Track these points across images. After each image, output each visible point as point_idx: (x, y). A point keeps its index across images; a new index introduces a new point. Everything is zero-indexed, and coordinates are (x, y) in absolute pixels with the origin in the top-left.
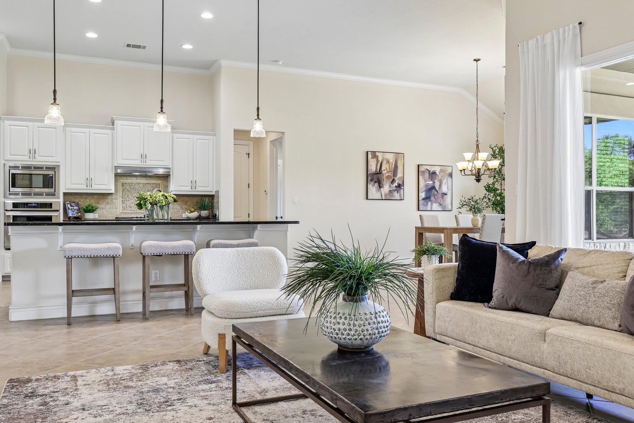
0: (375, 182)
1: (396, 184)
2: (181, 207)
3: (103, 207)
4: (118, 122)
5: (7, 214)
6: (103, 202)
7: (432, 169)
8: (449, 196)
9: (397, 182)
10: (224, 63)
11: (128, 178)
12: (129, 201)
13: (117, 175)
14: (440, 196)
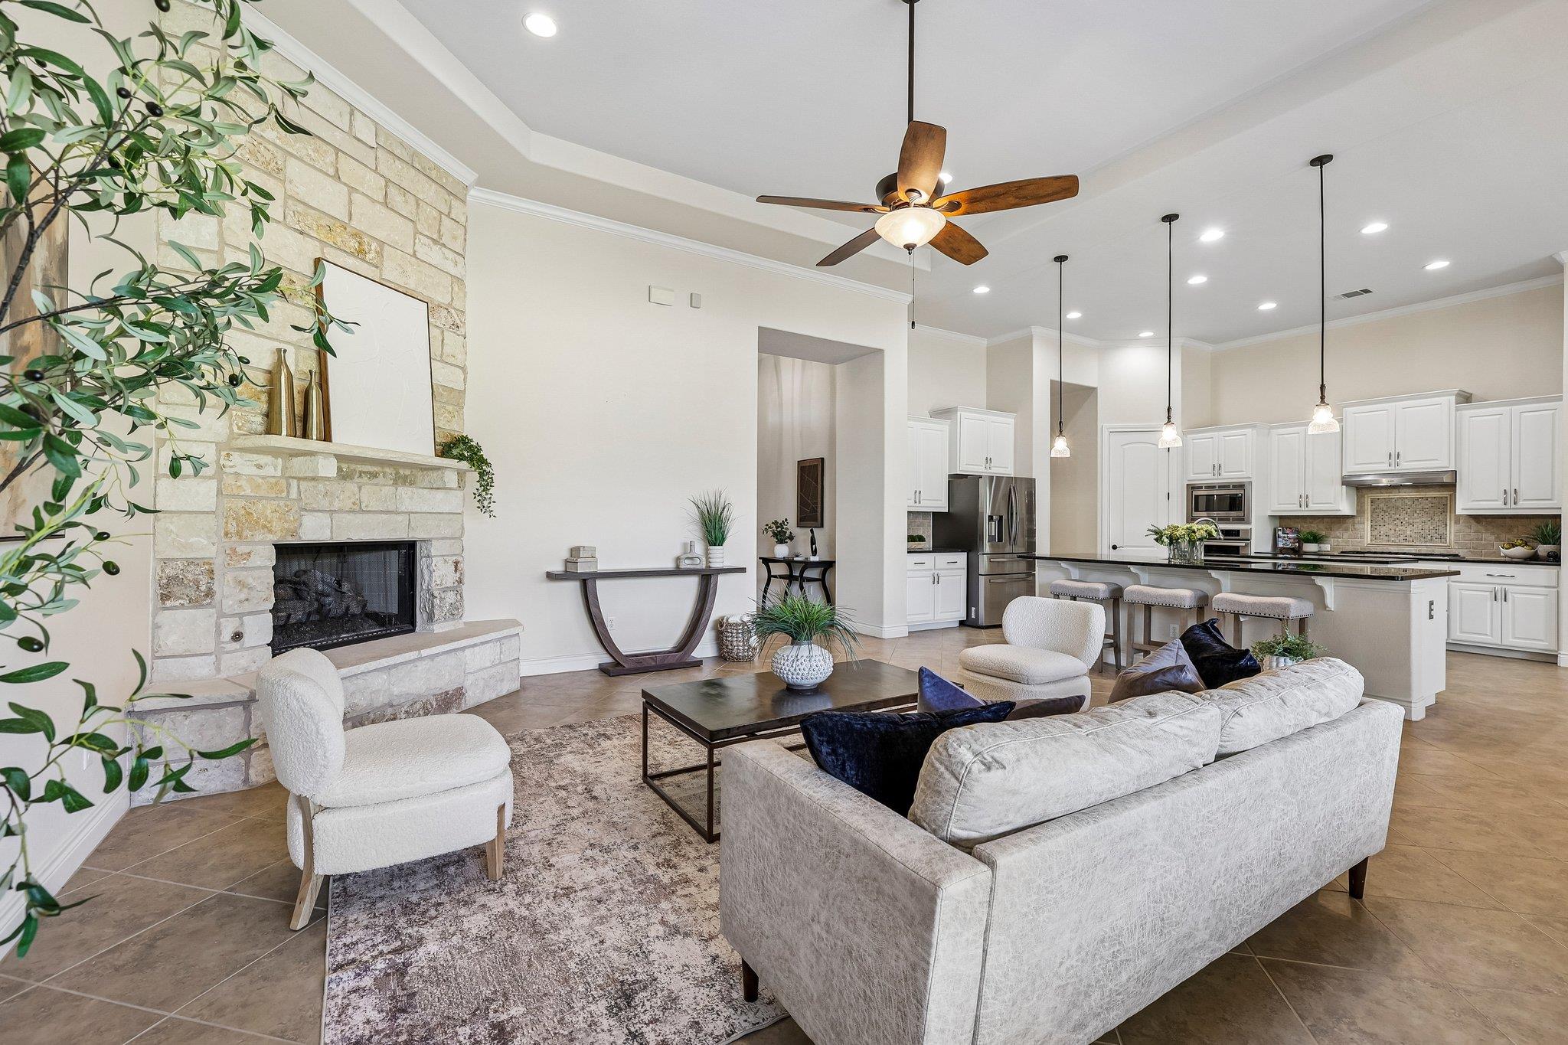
2: (1498, 538)
3: (1338, 535)
4: (1349, 409)
6: (1340, 527)
11: (1383, 491)
12: (1384, 525)
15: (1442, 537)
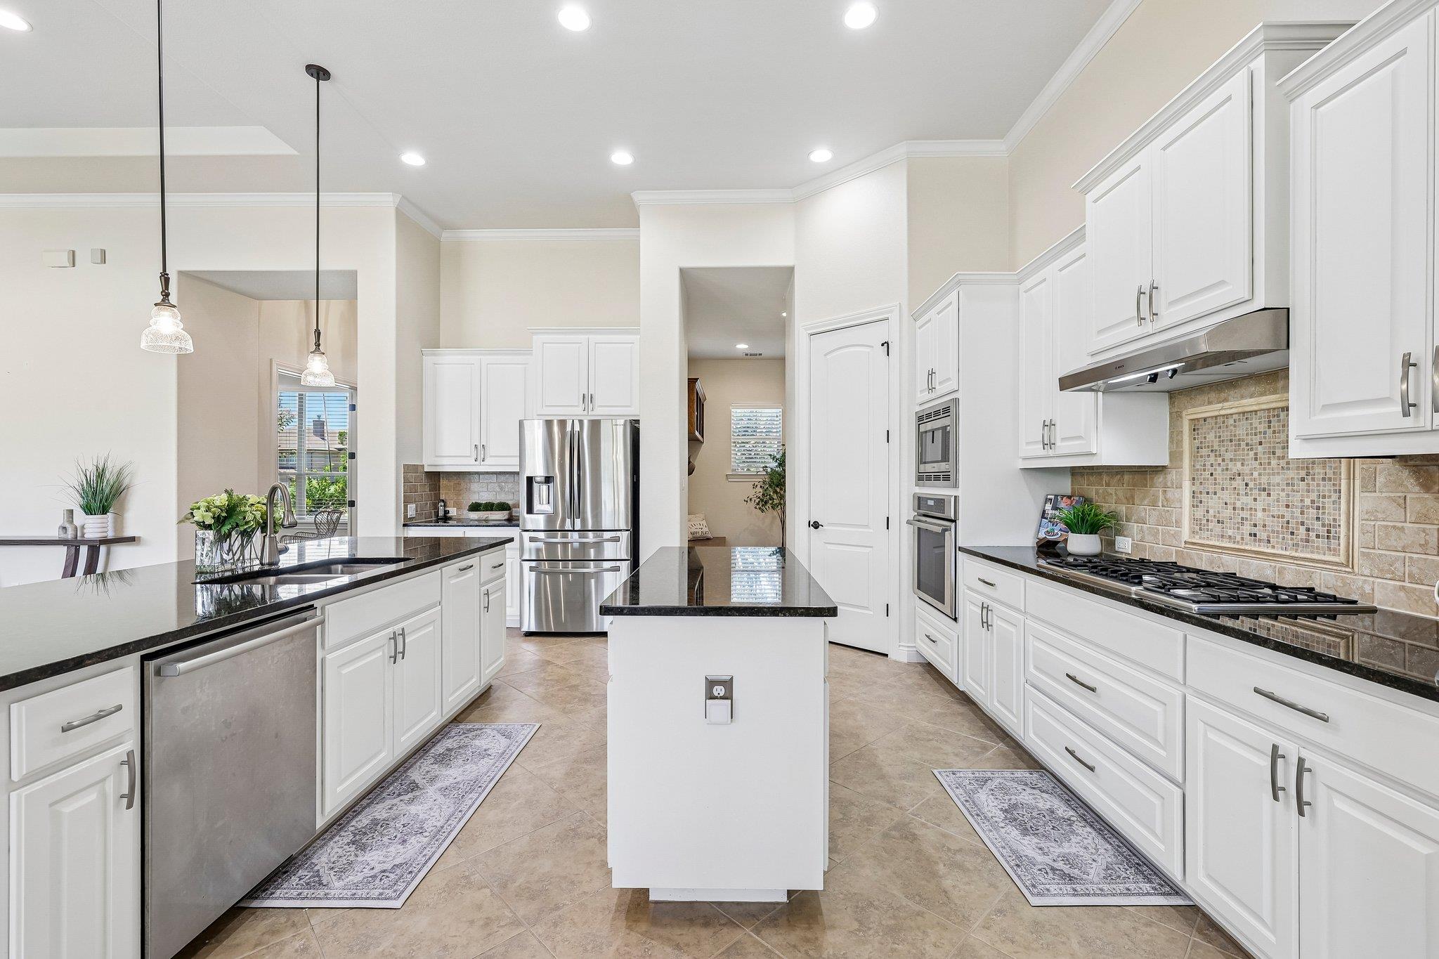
3: (1143, 514)
12: (1215, 493)
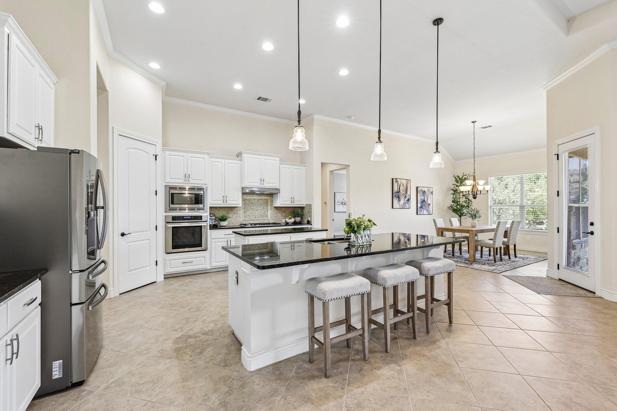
0: (397, 197)
1: (407, 199)
2: (282, 215)
3: (231, 216)
4: (245, 155)
5: (168, 226)
6: (232, 212)
7: (424, 189)
8: (431, 205)
9: (407, 197)
10: (316, 117)
11: (248, 195)
12: (248, 211)
13: (244, 194)
14: (427, 205)
15: (267, 216)
